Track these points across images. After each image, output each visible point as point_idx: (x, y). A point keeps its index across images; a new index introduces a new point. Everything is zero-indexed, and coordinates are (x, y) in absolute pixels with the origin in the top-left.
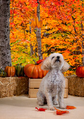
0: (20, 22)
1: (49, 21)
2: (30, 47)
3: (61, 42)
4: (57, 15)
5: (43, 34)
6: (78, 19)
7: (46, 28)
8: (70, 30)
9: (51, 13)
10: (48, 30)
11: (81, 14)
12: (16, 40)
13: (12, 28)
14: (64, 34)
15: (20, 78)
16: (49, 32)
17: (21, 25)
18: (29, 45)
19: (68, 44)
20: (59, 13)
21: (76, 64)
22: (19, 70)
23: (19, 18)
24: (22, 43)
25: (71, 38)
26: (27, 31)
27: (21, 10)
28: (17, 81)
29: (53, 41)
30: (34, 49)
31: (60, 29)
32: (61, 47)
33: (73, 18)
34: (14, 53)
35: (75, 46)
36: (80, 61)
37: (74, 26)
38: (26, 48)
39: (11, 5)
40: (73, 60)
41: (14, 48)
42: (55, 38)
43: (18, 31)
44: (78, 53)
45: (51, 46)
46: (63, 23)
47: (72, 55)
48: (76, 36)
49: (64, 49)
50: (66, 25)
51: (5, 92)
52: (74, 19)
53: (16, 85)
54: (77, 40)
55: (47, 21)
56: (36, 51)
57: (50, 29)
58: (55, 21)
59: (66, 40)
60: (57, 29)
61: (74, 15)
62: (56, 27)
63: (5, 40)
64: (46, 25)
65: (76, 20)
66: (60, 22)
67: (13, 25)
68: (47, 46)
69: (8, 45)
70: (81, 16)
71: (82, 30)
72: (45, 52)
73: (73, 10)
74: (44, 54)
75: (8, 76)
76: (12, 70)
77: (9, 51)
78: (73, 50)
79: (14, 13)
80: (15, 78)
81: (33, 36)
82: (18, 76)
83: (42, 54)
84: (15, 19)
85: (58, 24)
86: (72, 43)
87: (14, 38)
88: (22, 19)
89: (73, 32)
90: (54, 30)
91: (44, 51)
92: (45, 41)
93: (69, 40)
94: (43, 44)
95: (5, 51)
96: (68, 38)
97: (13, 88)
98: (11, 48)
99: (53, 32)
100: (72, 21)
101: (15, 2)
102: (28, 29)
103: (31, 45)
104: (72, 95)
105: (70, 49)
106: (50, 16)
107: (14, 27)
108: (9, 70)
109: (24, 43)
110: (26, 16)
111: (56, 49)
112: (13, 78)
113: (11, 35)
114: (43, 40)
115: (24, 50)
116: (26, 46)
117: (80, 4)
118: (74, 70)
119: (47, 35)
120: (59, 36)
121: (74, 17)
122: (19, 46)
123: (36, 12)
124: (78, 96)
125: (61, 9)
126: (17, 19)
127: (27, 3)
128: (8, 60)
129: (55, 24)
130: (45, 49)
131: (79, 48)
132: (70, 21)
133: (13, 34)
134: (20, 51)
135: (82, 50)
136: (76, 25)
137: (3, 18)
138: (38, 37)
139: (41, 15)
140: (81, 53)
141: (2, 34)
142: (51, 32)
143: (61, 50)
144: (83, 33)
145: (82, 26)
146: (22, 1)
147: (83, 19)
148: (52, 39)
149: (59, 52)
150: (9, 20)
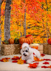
0: (16, 21)
1: (30, 21)
3: (36, 31)
4: (34, 18)
5: (27, 27)
6: (45, 20)
7: (29, 24)
8: (41, 25)
9: (31, 17)
10: (30, 25)
11: (47, 17)
12: (13, 29)
14: (38, 28)
16: (30, 26)
17: (16, 22)
18: (20, 32)
19: (40, 32)
20: (35, 17)
21: (43, 43)
22: (16, 41)
24: (16, 31)
25: (41, 29)
26: (19, 26)
27: (16, 15)
28: (15, 46)
29: (32, 31)
30: (22, 34)
31: (36, 25)
32: (36, 34)
34: (12, 36)
35: (43, 34)
36: (46, 41)
37: (43, 24)
38: (18, 34)
39: (11, 12)
40: (42, 41)
41: (12, 33)
42: (33, 29)
43: (14, 25)
44: (45, 37)
45: (31, 33)
46: (37, 22)
47: (41, 38)
48: (44, 28)
50: (39, 23)
51: (9, 53)
52: (43, 20)
54: (44, 31)
55: (29, 21)
56: (23, 36)
57: (31, 25)
58: (33, 21)
59: (39, 30)
60: (34, 25)
61: (43, 18)
63: (7, 30)
64: (29, 23)
65: (44, 21)
66: (36, 21)
67: (12, 22)
68: (29, 33)
69: (9, 32)
70: (47, 19)
71: (47, 26)
73: (43, 15)
77: (10, 35)
79: (13, 16)
80: (14, 45)
81: (22, 28)
84: (13, 19)
85: (35, 23)
86: (42, 32)
87: (12, 28)
88: (17, 19)
89: (43, 26)
90: (33, 25)
92: (28, 30)
94: (27, 32)
95: (7, 35)
97: (13, 50)
101: (13, 11)
103: (21, 32)
105: (41, 35)
106: (31, 18)
107: (12, 23)
108: (11, 40)
109: (18, 31)
110: (19, 18)
111: (34, 35)
113: (11, 27)
114: (27, 30)
115: (17, 35)
116: (18, 33)
117: (47, 13)
119: (29, 28)
120: (35, 28)
121: (43, 19)
122: (15, 33)
123: (24, 16)
125: (37, 15)
126: (14, 19)
127: (20, 12)
131: (45, 35)
132: (41, 21)
133: (12, 27)
134: (15, 35)
135: (47, 36)
136: (44, 23)
137: (7, 19)
138: (24, 29)
139: (26, 18)
140: (46, 37)
141: (6, 26)
142: (31, 26)
143: (36, 35)
144: (48, 27)
145: (47, 24)
146: (17, 10)
147: (48, 20)
148: (32, 30)
149: (35, 36)
150: (10, 20)
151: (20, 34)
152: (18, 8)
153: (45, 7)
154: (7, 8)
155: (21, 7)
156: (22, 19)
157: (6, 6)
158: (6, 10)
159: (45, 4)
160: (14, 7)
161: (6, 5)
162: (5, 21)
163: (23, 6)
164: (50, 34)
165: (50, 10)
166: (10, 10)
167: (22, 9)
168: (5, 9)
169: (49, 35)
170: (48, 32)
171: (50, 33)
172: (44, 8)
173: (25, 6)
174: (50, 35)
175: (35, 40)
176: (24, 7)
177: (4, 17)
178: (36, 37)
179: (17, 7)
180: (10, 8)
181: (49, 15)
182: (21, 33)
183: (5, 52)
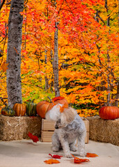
0: (34, 50)
1: (68, 49)
2: (44, 80)
3: (83, 75)
4: (78, 42)
5: (61, 65)
6: (104, 48)
7: (65, 57)
8: (94, 61)
9: (71, 40)
10: (67, 60)
11: (107, 42)
12: (29, 70)
13: (23, 56)
14: (86, 66)
15: (32, 118)
16: (68, 63)
17: (35, 53)
18: (43, 77)
19: (91, 77)
20: (80, 41)
21: (99, 102)
22: (31, 109)
23: (33, 45)
24: (35, 74)
25: (95, 71)
26: (42, 61)
27: (35, 36)
28: (28, 121)
29: (73, 74)
30: (50, 82)
31: (81, 59)
32: (82, 81)
33: (98, 46)
34: (26, 86)
35: (99, 80)
36: (105, 99)
37: (98, 56)
38: (41, 81)
39: (23, 29)
40: (97, 97)
41: (25, 80)
42: (75, 70)
43: (30, 60)
44: (102, 89)
45: (71, 80)
46: (85, 53)
47: (95, 90)
48: (101, 68)
49: (85, 84)
50: (89, 55)
52: (99, 48)
53: (27, 126)
54: (102, 73)
55: (66, 50)
56: (52, 85)
57: (69, 59)
58: (76, 50)
59: (89, 73)
60: (78, 60)
61: (99, 44)
62: (77, 57)
63: (14, 71)
64: (65, 55)
65: (101, 50)
66: (82, 51)
67: (25, 53)
68: (65, 79)
69: (19, 77)
70: (108, 45)
71: (109, 61)
72: (63, 87)
73: (98, 37)
74: (61, 89)
75: (16, 115)
76: (22, 107)
77: (20, 84)
78: (97, 85)
79: (27, 38)
81: (49, 66)
82: (29, 116)
83: (59, 89)
84: (28, 46)
85: (79, 54)
86: (96, 77)
87: (25, 68)
88: (36, 46)
89: (98, 63)
90: (74, 61)
91: (62, 85)
92: (63, 73)
93: (92, 73)
94: (60, 77)
95: (14, 84)
96: (92, 71)
97: (22, 130)
98: (22, 81)
99: (74, 63)
100: (96, 50)
101: (29, 26)
102: (43, 58)
103: (46, 77)
104: (93, 140)
105: (93, 83)
106: (70, 44)
107: (26, 56)
108: (19, 107)
109: (38, 75)
110: (41, 43)
111: (77, 83)
112: (22, 118)
113: (22, 65)
114: (61, 72)
115: (37, 84)
116: (39, 79)
117: (107, 30)
118: (97, 109)
119: (66, 67)
120: (80, 68)
121: (100, 46)
122: (31, 78)
123: (53, 38)
124: (101, 142)
125: (84, 35)
126: (30, 46)
127: (43, 28)
128: (17, 94)
129: (76, 54)
130: (63, 83)
131: (104, 83)
132: (93, 51)
133: (25, 64)
134: (33, 84)
135: (107, 85)
136: (101, 55)
137: (13, 44)
138: (55, 68)
139: (59, 42)
140: (106, 89)
141: (12, 63)
142: (70, 62)
143: (82, 84)
144: (110, 65)
145: (108, 57)
146: (36, 24)
147: (110, 48)
148: (72, 71)
149: (80, 87)
150: (21, 47)
151: (44, 81)
152: (40, 20)
153: (104, 17)
154: (14, 20)
155: (47, 18)
156: (48, 46)
157: (11, 15)
158: (12, 24)
159: (103, 10)
160: (30, 16)
161: (11, 12)
162: (9, 50)
163: (51, 14)
164: (114, 81)
165: (114, 25)
166: (20, 25)
167: (48, 21)
168: (10, 22)
169: (113, 83)
170: (110, 75)
171: (115, 79)
172: (102, 20)
173: (55, 14)
174: (116, 83)
175: (80, 95)
176: (55, 17)
177: (7, 41)
178: (81, 89)
179: (36, 16)
180: (20, 19)
181: (113, 36)
182: (46, 79)
183: (5, 133)
